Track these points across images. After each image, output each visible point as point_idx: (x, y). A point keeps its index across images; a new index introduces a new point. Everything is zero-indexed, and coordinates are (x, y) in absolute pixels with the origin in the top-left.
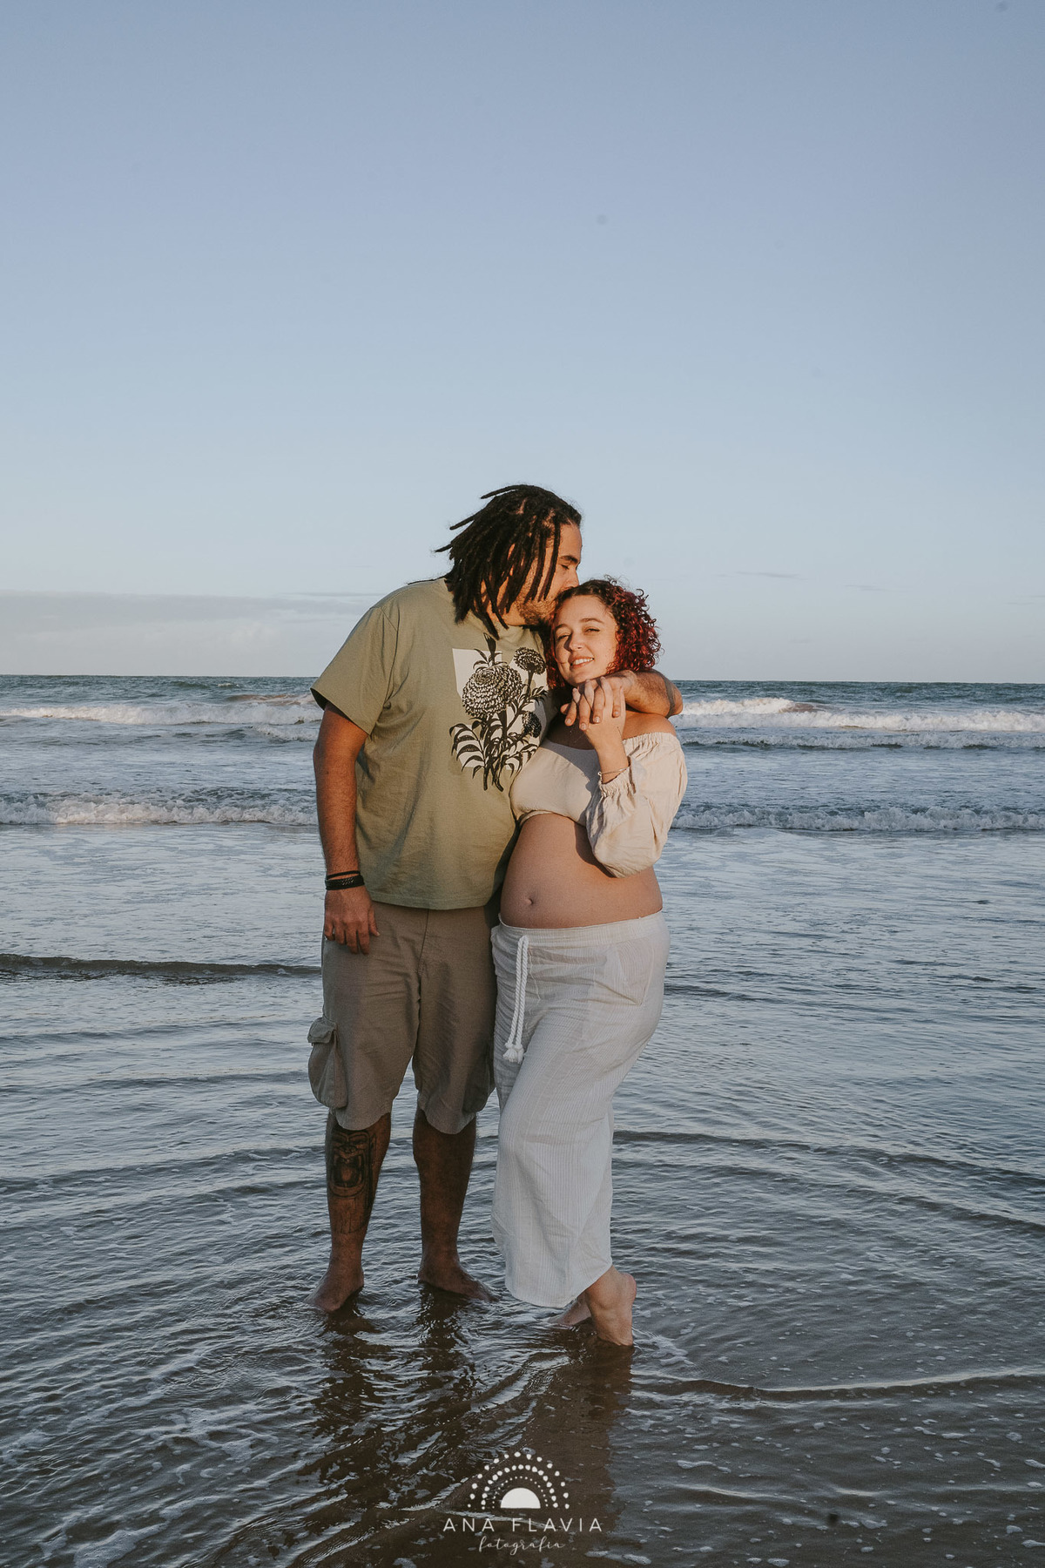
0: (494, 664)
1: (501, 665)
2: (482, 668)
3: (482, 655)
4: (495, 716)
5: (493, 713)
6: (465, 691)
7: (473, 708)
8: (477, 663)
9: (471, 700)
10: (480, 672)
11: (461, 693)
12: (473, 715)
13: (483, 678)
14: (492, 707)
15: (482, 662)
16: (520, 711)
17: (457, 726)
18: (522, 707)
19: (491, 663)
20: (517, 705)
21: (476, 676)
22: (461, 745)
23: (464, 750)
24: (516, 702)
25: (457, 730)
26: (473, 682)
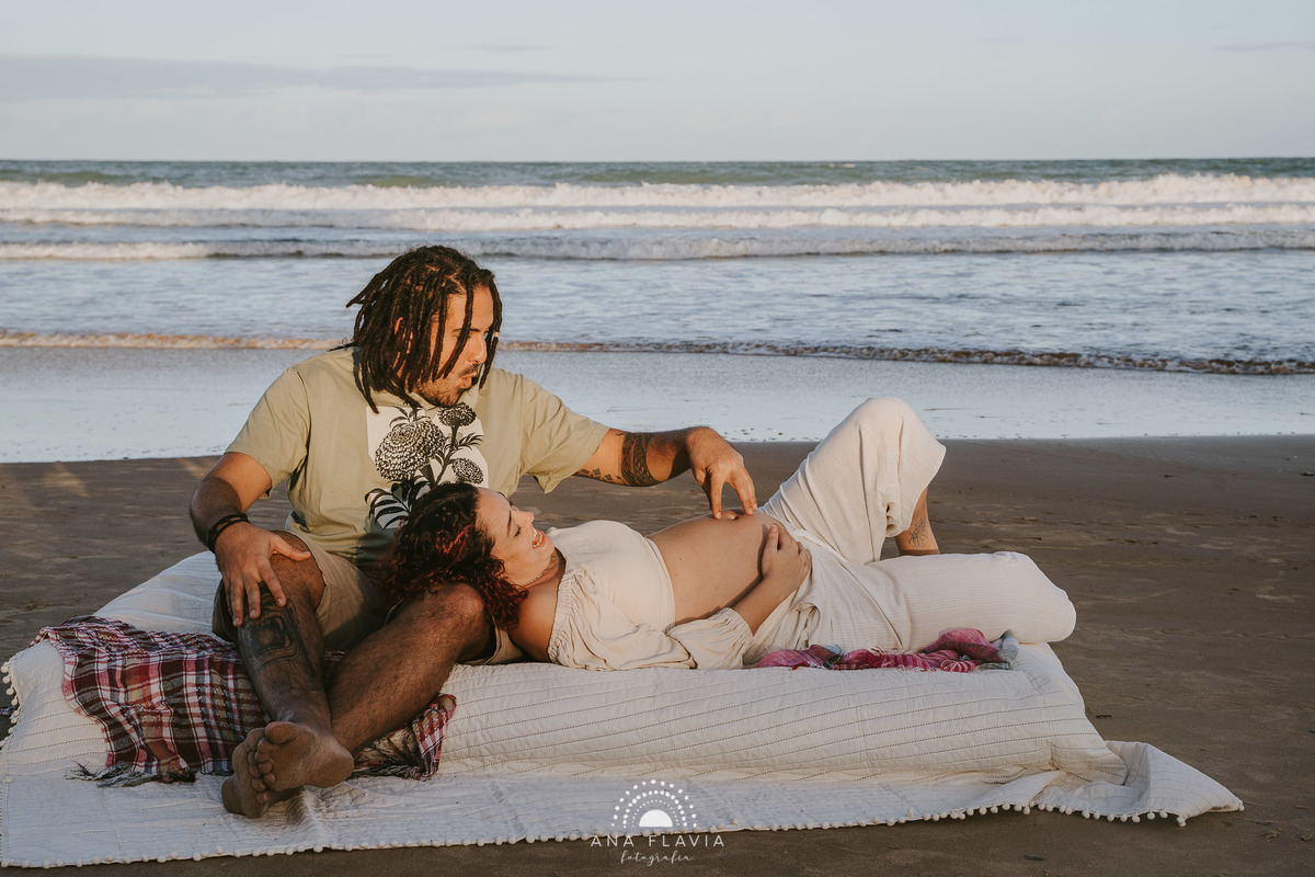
0: (416, 419)
1: (424, 420)
2: (400, 425)
3: (402, 411)
4: (418, 473)
5: (414, 470)
6: (378, 453)
7: (388, 471)
8: (395, 420)
9: (385, 462)
10: (398, 430)
11: (373, 456)
12: (389, 478)
13: (400, 435)
14: (411, 464)
15: (401, 418)
16: (448, 461)
17: (372, 492)
18: (449, 456)
19: (412, 419)
20: (442, 455)
21: (393, 435)
22: (377, 510)
23: (380, 514)
24: (440, 453)
25: (373, 496)
26: (388, 441)
